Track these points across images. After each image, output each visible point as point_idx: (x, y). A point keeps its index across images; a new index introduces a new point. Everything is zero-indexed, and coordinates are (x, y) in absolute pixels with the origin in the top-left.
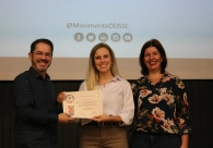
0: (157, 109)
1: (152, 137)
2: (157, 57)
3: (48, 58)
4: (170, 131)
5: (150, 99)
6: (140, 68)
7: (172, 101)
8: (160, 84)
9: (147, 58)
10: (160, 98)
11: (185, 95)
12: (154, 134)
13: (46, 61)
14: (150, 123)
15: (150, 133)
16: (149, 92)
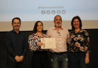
1: (76, 54)
2: (78, 23)
3: (19, 25)
5: (74, 39)
6: (71, 27)
8: (79, 33)
9: (74, 23)
11: (88, 38)
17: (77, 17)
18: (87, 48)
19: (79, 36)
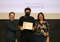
1: (41, 37)
13: (13, 18)
14: (40, 33)
17: (41, 13)
19: (44, 25)
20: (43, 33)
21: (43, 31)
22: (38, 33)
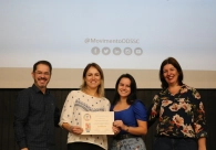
0: (177, 116)
1: (173, 141)
2: (175, 72)
4: (189, 135)
5: (171, 108)
7: (189, 109)
8: (180, 95)
10: (179, 106)
11: (201, 104)
12: (175, 138)
15: (171, 137)
16: (170, 102)
18: (199, 126)
20: (181, 128)
21: (181, 120)
22: (161, 127)
